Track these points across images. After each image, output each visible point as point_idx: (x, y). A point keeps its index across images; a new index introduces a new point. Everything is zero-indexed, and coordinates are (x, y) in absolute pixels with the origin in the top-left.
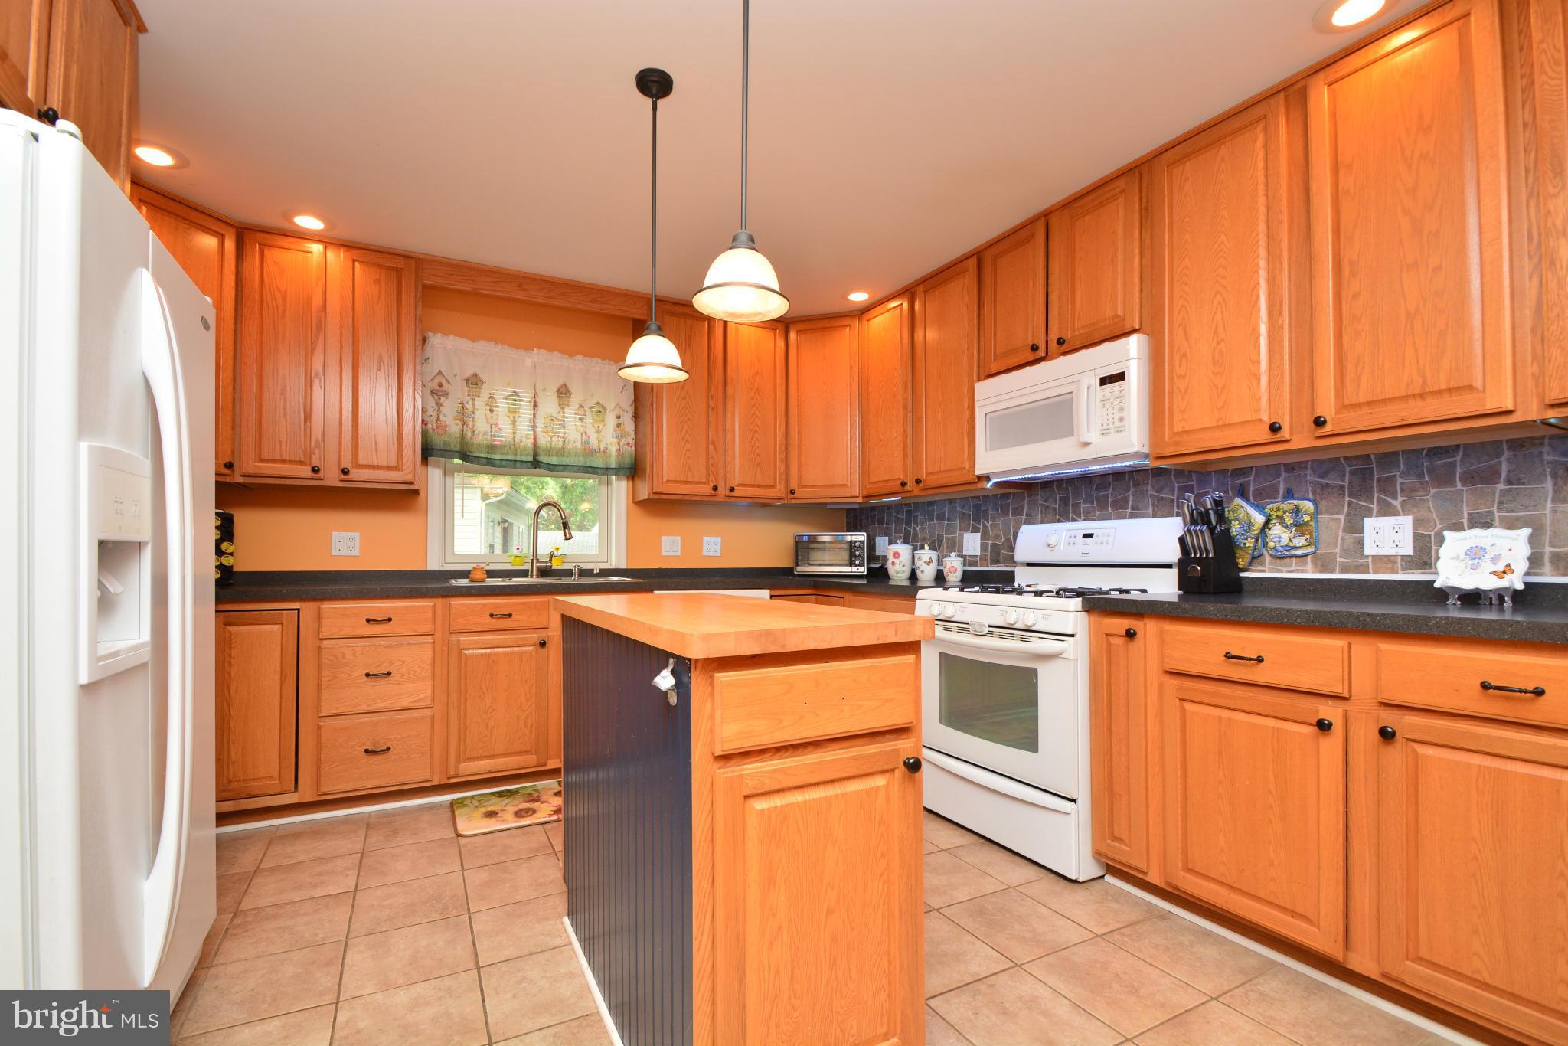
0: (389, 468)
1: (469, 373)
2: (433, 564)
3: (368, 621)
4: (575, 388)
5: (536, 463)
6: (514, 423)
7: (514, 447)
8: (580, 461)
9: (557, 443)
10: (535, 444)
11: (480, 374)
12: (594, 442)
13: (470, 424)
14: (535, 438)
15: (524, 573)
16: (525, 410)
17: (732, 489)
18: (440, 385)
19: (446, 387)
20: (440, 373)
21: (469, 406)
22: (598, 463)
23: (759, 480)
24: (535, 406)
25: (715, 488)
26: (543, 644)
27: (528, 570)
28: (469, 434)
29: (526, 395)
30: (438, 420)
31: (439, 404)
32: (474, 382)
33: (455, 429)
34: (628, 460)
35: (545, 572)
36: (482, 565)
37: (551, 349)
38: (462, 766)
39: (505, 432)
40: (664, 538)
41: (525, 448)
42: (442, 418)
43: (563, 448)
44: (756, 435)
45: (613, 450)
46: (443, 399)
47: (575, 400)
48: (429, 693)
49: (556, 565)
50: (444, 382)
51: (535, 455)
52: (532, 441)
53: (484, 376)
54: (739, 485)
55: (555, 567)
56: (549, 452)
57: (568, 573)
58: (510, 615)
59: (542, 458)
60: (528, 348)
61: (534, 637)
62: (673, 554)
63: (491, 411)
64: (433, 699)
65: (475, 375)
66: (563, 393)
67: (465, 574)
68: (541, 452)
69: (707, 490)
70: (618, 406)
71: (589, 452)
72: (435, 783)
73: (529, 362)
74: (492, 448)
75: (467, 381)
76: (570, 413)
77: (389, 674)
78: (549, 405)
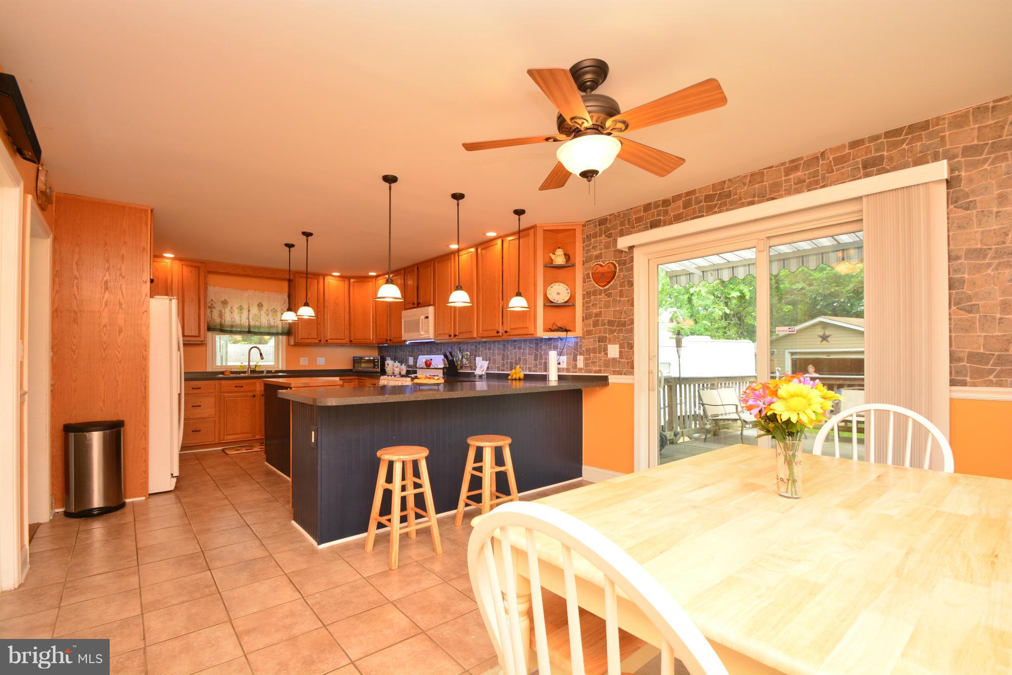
0: (196, 336)
1: (223, 299)
2: (209, 369)
3: (193, 388)
4: (265, 304)
5: (249, 332)
6: (240, 317)
7: (241, 326)
8: (267, 330)
9: (258, 324)
10: (249, 325)
11: (227, 300)
12: (272, 323)
13: (224, 318)
14: (249, 322)
15: (245, 372)
16: (245, 312)
17: (327, 341)
18: (212, 304)
19: (214, 305)
20: (212, 300)
21: (223, 311)
22: (273, 331)
23: (338, 337)
24: (249, 311)
25: (320, 341)
26: (254, 396)
27: (246, 371)
28: (223, 322)
29: (245, 307)
30: (212, 317)
31: (211, 311)
32: (225, 303)
33: (218, 320)
34: (286, 330)
35: (253, 371)
36: (229, 370)
37: (255, 290)
38: (226, 437)
39: (237, 320)
40: (301, 359)
41: (245, 326)
42: (213, 316)
43: (260, 326)
44: (337, 321)
45: (280, 326)
46: (213, 309)
47: (265, 308)
48: (214, 413)
49: (257, 369)
50: (213, 303)
51: (249, 328)
52: (248, 323)
53: (229, 300)
54: (330, 339)
55: (257, 370)
56: (254, 327)
57: (262, 372)
58: (242, 387)
59: (252, 330)
60: (246, 290)
61: (251, 394)
62: (304, 364)
63: (232, 313)
64: (215, 415)
65: (225, 300)
66: (260, 305)
67: (223, 373)
68: (251, 327)
69: (317, 341)
70: (282, 310)
71: (270, 327)
72: (216, 442)
73: (246, 295)
74: (232, 326)
75: (222, 302)
76: (263, 313)
77: (200, 406)
78: (254, 310)
